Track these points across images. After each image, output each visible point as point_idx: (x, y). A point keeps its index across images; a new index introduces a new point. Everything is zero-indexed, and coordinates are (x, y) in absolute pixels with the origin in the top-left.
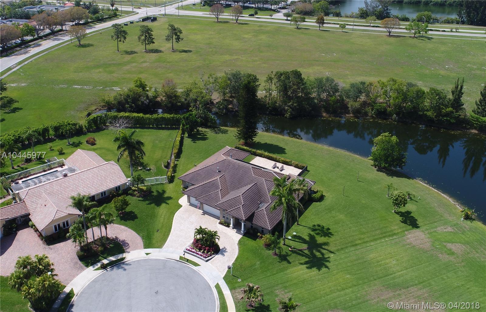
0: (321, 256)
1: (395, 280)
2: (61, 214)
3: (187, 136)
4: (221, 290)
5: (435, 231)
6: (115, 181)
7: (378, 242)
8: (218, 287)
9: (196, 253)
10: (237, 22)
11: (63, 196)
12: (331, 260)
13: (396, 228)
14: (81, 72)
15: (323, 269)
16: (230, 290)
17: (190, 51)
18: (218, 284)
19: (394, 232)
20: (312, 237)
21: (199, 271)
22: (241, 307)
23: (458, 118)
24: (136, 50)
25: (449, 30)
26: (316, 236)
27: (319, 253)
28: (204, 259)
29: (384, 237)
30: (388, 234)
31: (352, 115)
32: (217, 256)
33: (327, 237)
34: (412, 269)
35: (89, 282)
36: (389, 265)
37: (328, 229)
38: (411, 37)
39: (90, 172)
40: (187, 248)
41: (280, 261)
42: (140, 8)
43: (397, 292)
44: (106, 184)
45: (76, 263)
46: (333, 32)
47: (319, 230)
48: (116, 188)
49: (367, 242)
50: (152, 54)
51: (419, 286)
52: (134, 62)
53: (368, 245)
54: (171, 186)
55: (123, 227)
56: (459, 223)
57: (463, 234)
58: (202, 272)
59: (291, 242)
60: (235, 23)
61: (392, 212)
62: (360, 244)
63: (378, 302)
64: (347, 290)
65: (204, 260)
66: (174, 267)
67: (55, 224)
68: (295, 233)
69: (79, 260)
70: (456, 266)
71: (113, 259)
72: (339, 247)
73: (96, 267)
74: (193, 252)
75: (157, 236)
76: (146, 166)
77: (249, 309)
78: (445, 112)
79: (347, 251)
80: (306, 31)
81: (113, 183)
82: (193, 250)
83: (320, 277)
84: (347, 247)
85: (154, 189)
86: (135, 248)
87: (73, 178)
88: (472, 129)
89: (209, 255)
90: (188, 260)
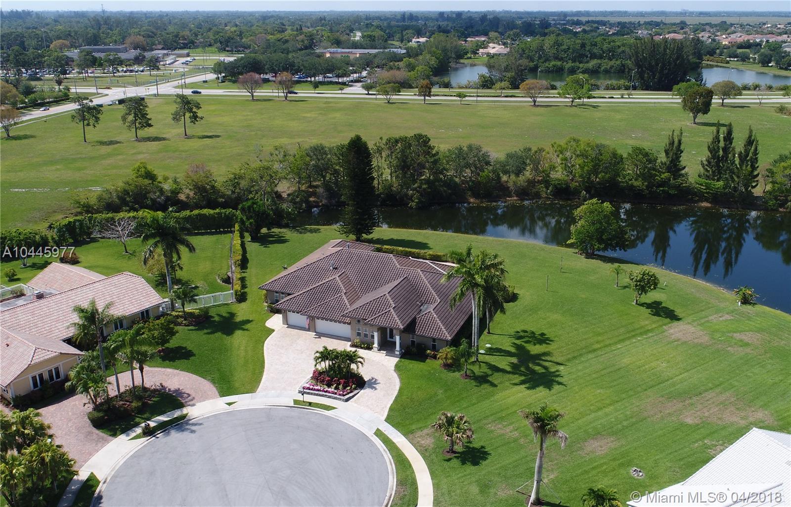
0: (544, 371)
1: (677, 387)
2: (44, 355)
3: (250, 240)
4: (388, 438)
5: (708, 321)
6: (139, 302)
7: (628, 342)
8: (379, 433)
9: (323, 391)
10: (286, 99)
11: (39, 331)
12: (562, 373)
13: (647, 323)
14: (21, 171)
15: (555, 387)
16: (404, 435)
17: (218, 136)
18: (378, 429)
19: (647, 328)
20: (519, 348)
21: (336, 416)
22: (434, 456)
23: (678, 187)
24: (118, 139)
25: (620, 96)
26: (525, 345)
27: (540, 367)
28: (342, 397)
29: (634, 336)
30: (638, 331)
31: (515, 198)
32: (362, 391)
33: (544, 345)
34: (696, 369)
35: (125, 459)
36: (658, 369)
37: (543, 334)
38: (567, 106)
39: (88, 290)
40: (305, 385)
41: (478, 384)
42: (109, 88)
43: (687, 402)
44: (122, 307)
45: (90, 433)
46: (448, 105)
47: (527, 337)
48: (142, 313)
49: (610, 345)
50: (149, 143)
51: (718, 390)
52: (119, 154)
53: (614, 349)
54: (243, 305)
55: (169, 370)
56: (737, 308)
57: (748, 320)
58: (343, 417)
59: (487, 357)
60: (284, 101)
61: (633, 305)
62: (600, 348)
63: (662, 418)
64: (607, 409)
65: (341, 399)
66: (287, 417)
67: (33, 374)
68: (488, 346)
69: (94, 429)
70: (760, 359)
71: (163, 418)
72: (569, 356)
73: (133, 435)
74: (318, 390)
75: (240, 376)
76: (187, 282)
77: (450, 457)
78: (659, 179)
79: (582, 359)
80: (405, 106)
81: (136, 305)
82: (316, 388)
83: (554, 397)
84: (581, 355)
85: (212, 313)
86: (205, 398)
87: (55, 300)
88: (702, 202)
89: (349, 391)
90: (310, 404)
